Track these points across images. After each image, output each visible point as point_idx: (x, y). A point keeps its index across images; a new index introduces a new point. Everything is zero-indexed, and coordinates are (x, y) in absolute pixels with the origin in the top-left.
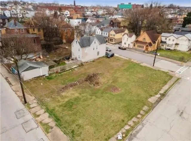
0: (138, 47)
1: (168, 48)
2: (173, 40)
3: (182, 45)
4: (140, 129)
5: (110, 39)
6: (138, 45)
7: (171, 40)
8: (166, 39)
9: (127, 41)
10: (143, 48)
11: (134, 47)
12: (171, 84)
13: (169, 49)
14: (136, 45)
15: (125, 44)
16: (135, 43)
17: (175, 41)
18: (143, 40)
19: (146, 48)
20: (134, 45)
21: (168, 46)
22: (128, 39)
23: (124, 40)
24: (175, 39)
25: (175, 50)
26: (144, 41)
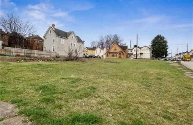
0: (111, 56)
3: (145, 54)
6: (111, 55)
8: (131, 51)
9: (100, 53)
10: (116, 56)
14: (109, 55)
16: (108, 54)
17: (139, 51)
18: (114, 51)
19: (119, 56)
20: (107, 56)
22: (100, 51)
24: (139, 49)
25: (141, 58)
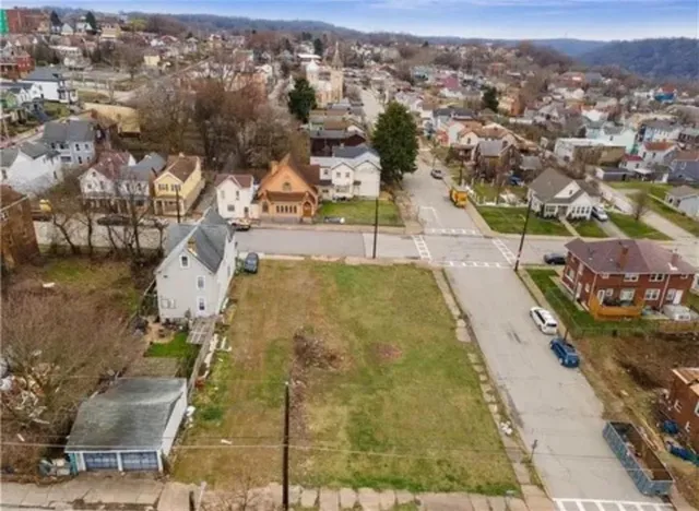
0: (278, 211)
1: (341, 195)
2: (348, 175)
3: (366, 183)
4: (509, 397)
5: (166, 203)
6: (278, 207)
7: (343, 175)
9: (237, 199)
10: (295, 211)
11: (266, 214)
12: (447, 289)
13: (344, 199)
14: (272, 209)
15: (231, 208)
17: (351, 176)
18: (284, 188)
19: (304, 210)
20: (266, 209)
21: (338, 191)
23: (223, 197)
24: (350, 171)
25: (355, 198)
26: (288, 191)
